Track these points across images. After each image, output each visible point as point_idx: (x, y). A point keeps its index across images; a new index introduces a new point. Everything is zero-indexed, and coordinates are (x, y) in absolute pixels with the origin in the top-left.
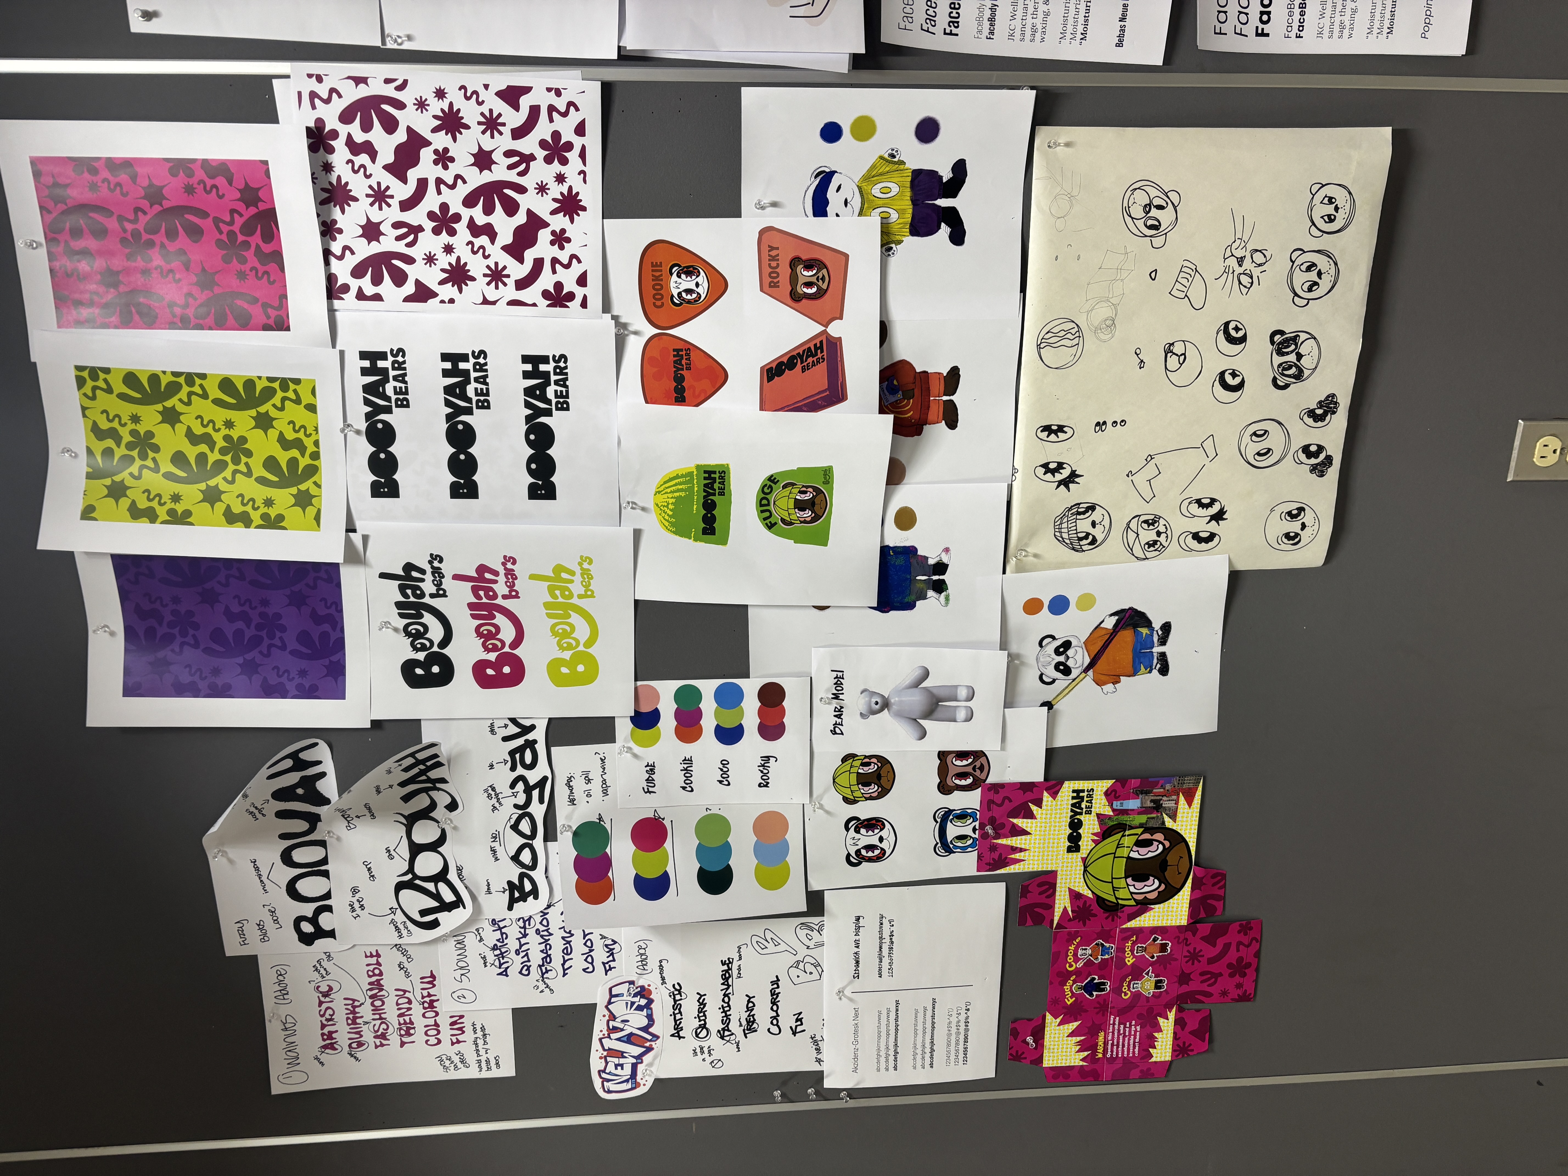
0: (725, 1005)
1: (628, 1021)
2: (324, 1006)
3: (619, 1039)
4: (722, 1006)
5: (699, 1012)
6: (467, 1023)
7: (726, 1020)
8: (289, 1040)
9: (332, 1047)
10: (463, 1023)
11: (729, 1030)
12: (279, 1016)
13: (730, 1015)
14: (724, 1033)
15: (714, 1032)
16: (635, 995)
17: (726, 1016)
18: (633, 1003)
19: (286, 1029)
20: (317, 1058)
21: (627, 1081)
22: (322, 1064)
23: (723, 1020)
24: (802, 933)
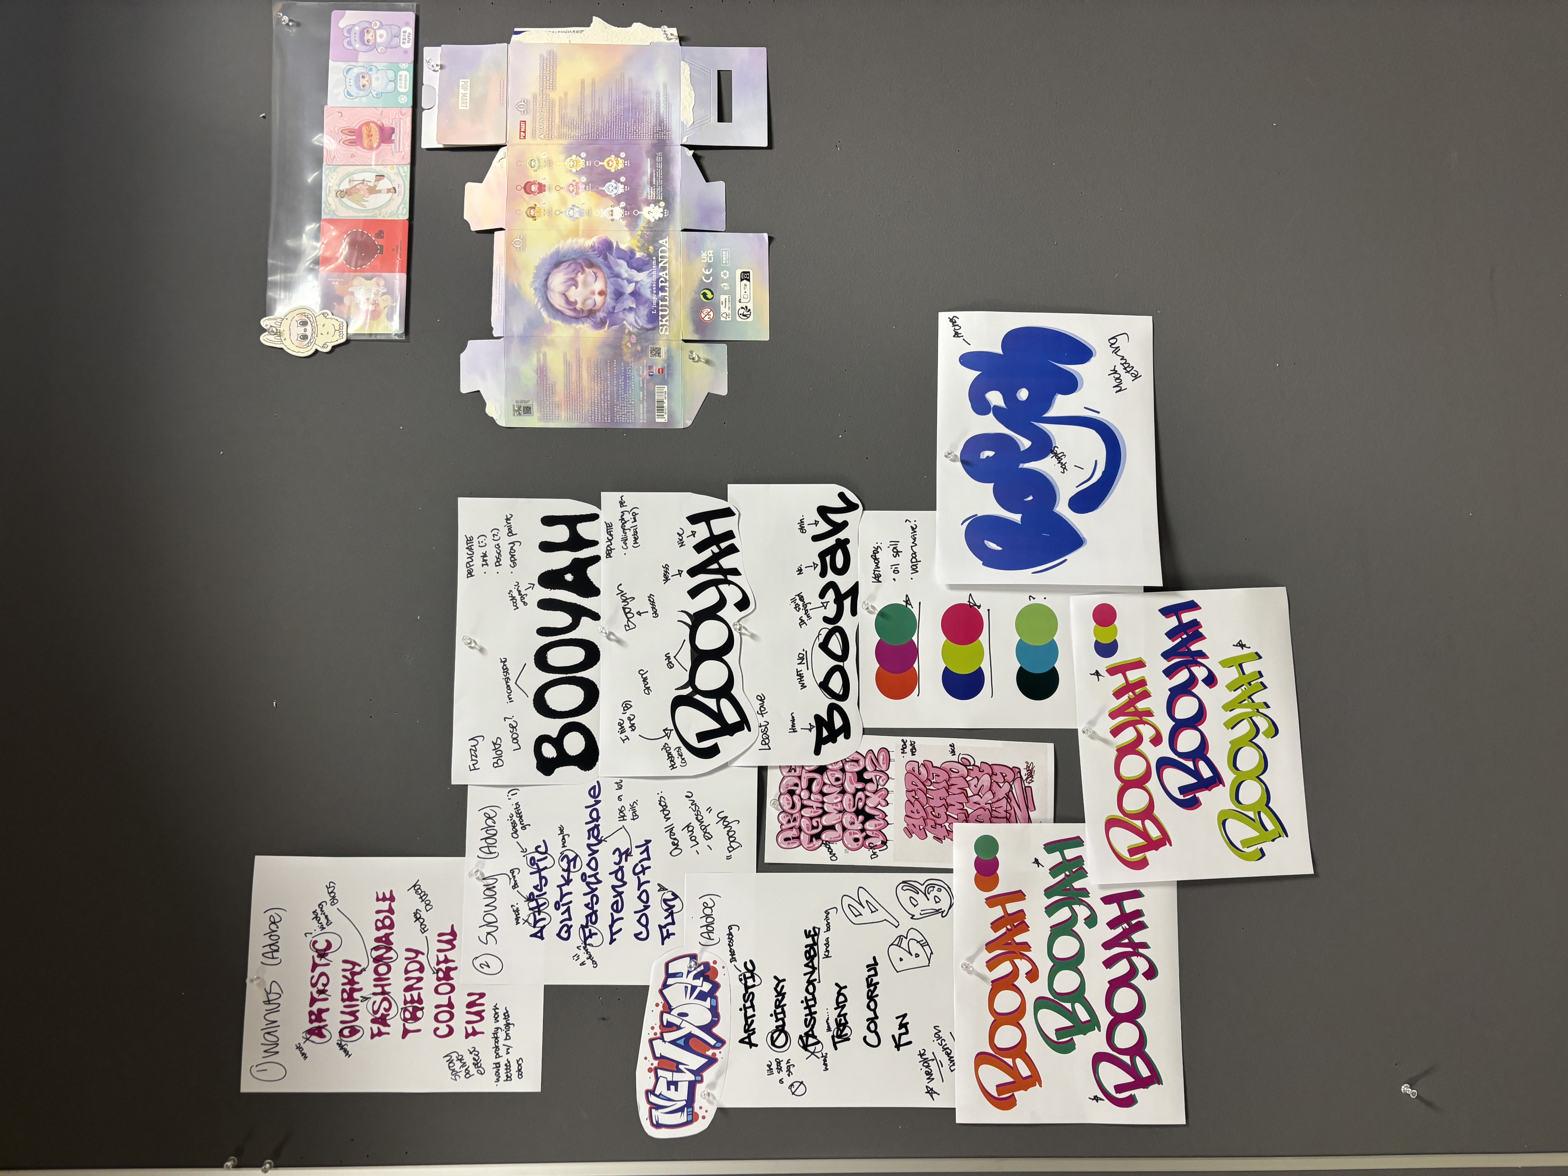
0: (809, 997)
1: (686, 1015)
2: (319, 970)
3: (674, 1042)
4: (806, 998)
5: (777, 1007)
6: (488, 1004)
7: (810, 1020)
8: (271, 1017)
9: (318, 1032)
10: (482, 1005)
11: (815, 1037)
12: (264, 982)
13: (815, 1013)
14: (807, 1041)
15: (794, 1035)
16: (696, 977)
17: (811, 1014)
18: (694, 988)
19: (268, 1002)
20: (299, 1048)
21: (681, 1110)
22: (304, 1056)
23: (806, 1020)
24: (905, 895)
